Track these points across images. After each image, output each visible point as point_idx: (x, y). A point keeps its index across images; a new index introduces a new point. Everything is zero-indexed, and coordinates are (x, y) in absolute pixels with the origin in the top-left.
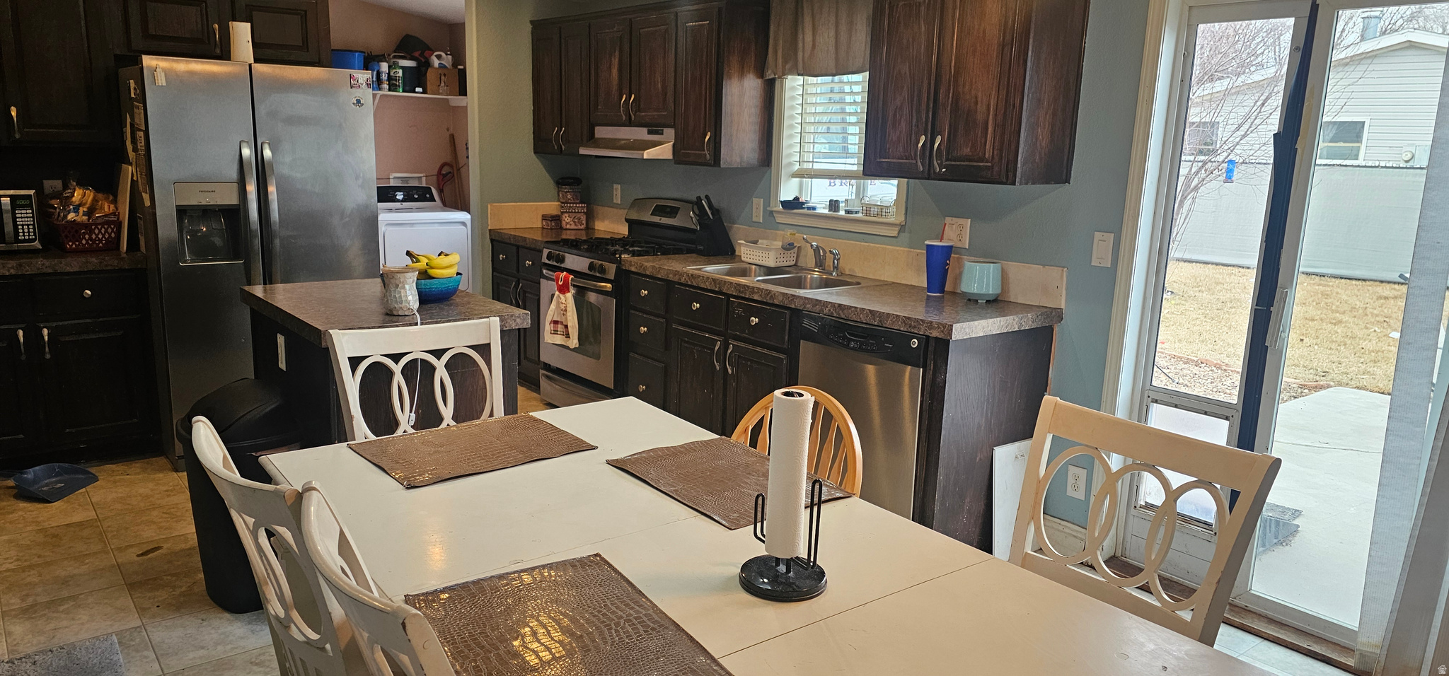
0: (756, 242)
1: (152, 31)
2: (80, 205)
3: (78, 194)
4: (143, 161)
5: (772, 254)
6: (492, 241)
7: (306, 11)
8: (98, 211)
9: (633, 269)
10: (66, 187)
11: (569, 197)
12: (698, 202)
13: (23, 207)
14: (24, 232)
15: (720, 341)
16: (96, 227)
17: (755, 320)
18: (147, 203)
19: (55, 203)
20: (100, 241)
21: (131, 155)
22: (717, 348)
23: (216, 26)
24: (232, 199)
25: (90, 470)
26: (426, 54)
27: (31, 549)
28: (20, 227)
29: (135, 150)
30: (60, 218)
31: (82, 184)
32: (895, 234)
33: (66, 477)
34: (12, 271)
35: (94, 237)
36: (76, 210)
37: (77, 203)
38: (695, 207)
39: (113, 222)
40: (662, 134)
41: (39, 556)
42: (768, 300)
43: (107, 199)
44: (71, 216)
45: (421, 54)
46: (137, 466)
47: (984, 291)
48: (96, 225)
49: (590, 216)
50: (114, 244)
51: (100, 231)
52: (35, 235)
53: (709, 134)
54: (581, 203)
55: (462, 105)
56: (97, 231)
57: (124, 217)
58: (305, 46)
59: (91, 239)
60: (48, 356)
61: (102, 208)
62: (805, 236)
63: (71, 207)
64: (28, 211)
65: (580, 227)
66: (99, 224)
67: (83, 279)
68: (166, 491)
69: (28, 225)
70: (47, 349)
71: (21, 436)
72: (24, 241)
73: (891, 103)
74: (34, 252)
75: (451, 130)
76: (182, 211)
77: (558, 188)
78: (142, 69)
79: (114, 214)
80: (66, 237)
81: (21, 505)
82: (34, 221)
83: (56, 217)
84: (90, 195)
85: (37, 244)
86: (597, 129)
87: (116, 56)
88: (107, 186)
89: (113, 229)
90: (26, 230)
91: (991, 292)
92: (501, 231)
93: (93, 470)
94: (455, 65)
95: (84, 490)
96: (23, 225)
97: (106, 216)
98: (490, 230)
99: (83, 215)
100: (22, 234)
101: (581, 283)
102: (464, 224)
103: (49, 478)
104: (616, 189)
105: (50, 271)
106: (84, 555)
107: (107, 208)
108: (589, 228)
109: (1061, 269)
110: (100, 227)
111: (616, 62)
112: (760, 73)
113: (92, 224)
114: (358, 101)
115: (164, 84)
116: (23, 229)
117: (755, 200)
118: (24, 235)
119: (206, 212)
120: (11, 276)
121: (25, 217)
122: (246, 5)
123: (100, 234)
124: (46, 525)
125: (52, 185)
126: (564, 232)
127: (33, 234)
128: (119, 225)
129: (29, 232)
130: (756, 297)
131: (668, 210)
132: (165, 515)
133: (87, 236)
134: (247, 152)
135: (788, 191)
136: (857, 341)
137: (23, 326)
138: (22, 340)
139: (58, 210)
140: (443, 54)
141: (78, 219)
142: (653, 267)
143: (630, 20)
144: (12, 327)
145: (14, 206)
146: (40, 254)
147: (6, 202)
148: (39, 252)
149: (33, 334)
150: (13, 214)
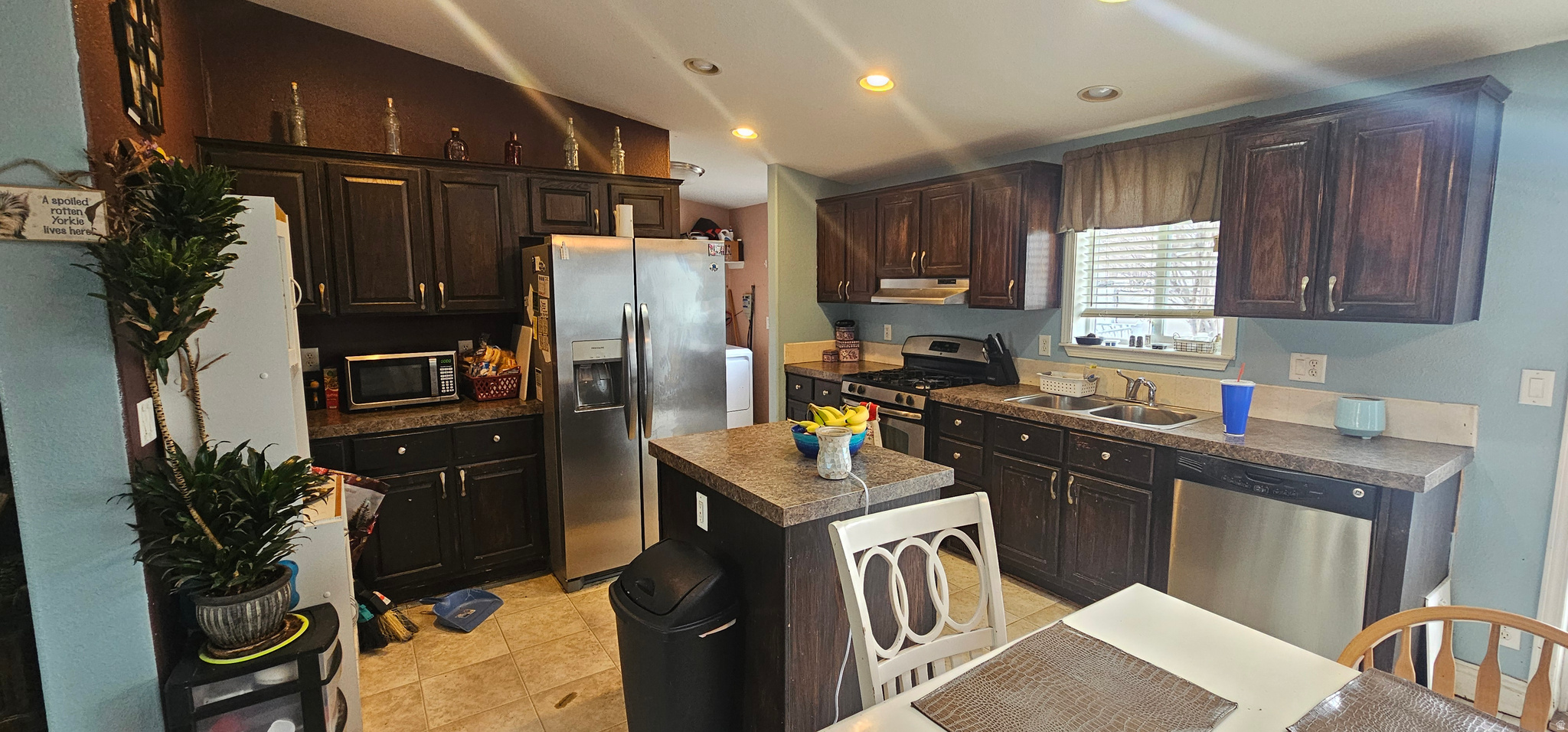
0: (1049, 374)
1: (548, 218)
2: (489, 362)
3: (489, 351)
4: (545, 324)
5: (1079, 386)
6: (787, 373)
7: (663, 197)
8: (503, 366)
9: (944, 401)
10: (477, 346)
11: (846, 335)
12: (990, 340)
13: (447, 365)
14: (445, 386)
15: (1056, 471)
16: (502, 380)
17: (1106, 455)
18: (548, 359)
19: (469, 359)
20: (505, 391)
21: (532, 317)
22: (1053, 478)
23: (597, 211)
24: (616, 354)
25: (489, 591)
26: (716, 231)
27: (457, 696)
28: (443, 382)
29: (537, 314)
30: (474, 374)
31: (492, 343)
32: (1223, 368)
33: (476, 601)
34: (439, 423)
35: (500, 387)
36: (487, 366)
37: (488, 360)
38: (986, 345)
39: (515, 375)
40: (955, 283)
41: (467, 707)
42: (1124, 435)
43: (509, 355)
44: (483, 372)
45: (713, 232)
46: (532, 584)
47: (1368, 428)
48: (502, 377)
49: (861, 350)
50: (515, 394)
51: (505, 383)
52: (454, 388)
53: (1012, 281)
54: (855, 340)
55: (739, 268)
56: (502, 383)
57: (525, 372)
58: (662, 225)
59: (497, 389)
60: (464, 494)
61: (506, 363)
62: (1119, 370)
63: (484, 364)
64: (450, 369)
65: (854, 360)
66: (505, 377)
67: (496, 425)
68: (563, 617)
69: (449, 380)
70: (463, 489)
71: (440, 564)
72: (446, 394)
73: (1256, 246)
74: (451, 403)
75: (729, 288)
76: (577, 366)
77: (835, 329)
78: (550, 247)
79: (516, 368)
80: (479, 389)
81: (442, 635)
82: (453, 377)
83: (470, 372)
84: (498, 352)
85: (455, 396)
86: (882, 281)
87: (520, 237)
88: (508, 344)
89: (514, 381)
90: (447, 385)
91: (1376, 430)
92: (797, 366)
93: (495, 592)
94: (735, 238)
95: (492, 616)
96: (445, 381)
97: (511, 370)
98: (785, 365)
99: (493, 370)
100: (444, 388)
101: (885, 410)
102: (746, 358)
103: (463, 603)
104: (887, 329)
105: (468, 420)
106: (508, 705)
107: (510, 363)
108: (861, 361)
109: (1468, 407)
110: (505, 379)
111: (905, 226)
112: (1054, 228)
113: (499, 378)
114: (714, 266)
115: (568, 258)
116: (445, 384)
117: (1042, 337)
118: (446, 389)
119: (595, 366)
120: (437, 427)
121: (448, 374)
122: (620, 194)
123: (506, 385)
124: (466, 662)
125: (466, 344)
126: (842, 364)
128: (519, 376)
129: (449, 386)
130: (1106, 433)
131: (947, 346)
132: (569, 649)
133: (495, 388)
134: (629, 310)
135: (1079, 328)
136: (1265, 485)
137: (445, 468)
138: (443, 481)
139: (472, 366)
140: (727, 231)
141: (489, 374)
142: (969, 400)
143: (921, 193)
144: (436, 470)
145: (439, 365)
146: (459, 405)
147: (433, 362)
148: (457, 403)
149: (453, 476)
150: (439, 371)
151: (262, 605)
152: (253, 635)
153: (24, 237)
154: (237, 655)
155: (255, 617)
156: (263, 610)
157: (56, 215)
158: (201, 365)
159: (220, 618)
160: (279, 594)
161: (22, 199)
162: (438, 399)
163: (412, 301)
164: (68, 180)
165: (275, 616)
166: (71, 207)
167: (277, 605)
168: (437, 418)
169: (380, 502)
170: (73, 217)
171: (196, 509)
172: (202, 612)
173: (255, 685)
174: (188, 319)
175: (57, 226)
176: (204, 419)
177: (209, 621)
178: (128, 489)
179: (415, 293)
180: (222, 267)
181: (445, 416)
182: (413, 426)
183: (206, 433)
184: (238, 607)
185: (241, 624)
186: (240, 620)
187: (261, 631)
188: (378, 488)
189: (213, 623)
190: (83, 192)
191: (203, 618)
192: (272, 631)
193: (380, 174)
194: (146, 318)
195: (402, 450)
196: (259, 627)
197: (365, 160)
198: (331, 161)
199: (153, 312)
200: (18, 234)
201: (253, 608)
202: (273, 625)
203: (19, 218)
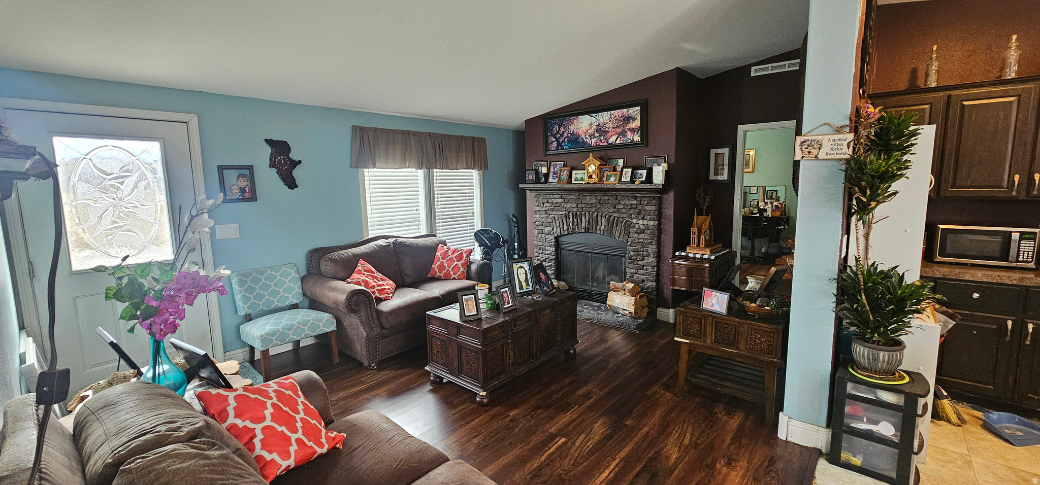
13: (1029, 239)
28: (1022, 253)
34: (1015, 282)
52: (1032, 258)
60: (1028, 343)
64: (1031, 243)
69: (1028, 252)
70: (1029, 338)
71: (991, 387)
72: (1023, 262)
82: (1034, 249)
85: (1032, 265)
90: (1026, 255)
96: (1024, 251)
100: (1022, 257)
103: (1009, 423)
116: (1024, 254)
118: (1023, 258)
121: (1028, 247)
124: (1014, 465)
127: (1031, 258)
129: (1028, 256)
137: (1012, 318)
138: (1010, 327)
144: (1005, 317)
145: (1021, 239)
146: (1034, 272)
147: (1015, 236)
148: (1033, 271)
149: (1020, 327)
150: (1019, 243)
151: (889, 356)
152: (880, 370)
153: (818, 158)
154: (870, 377)
155: (884, 361)
156: (889, 359)
157: (832, 147)
158: (873, 222)
159: (866, 354)
160: (898, 354)
161: (820, 141)
162: (1014, 264)
163: (1004, 188)
164: (839, 130)
165: (893, 366)
166: (839, 142)
167: (896, 360)
168: (1013, 278)
169: (950, 326)
170: (839, 147)
171: (865, 295)
172: (857, 348)
173: (876, 396)
174: (881, 197)
175: (832, 152)
176: (869, 250)
177: (859, 353)
178: (836, 277)
179: (1008, 181)
180: (907, 168)
181: (1022, 279)
182: (989, 280)
183: (869, 257)
184: (876, 352)
185: (876, 362)
186: (876, 359)
187: (885, 370)
188: (951, 317)
189: (861, 355)
190: (845, 135)
191: (856, 351)
192: (889, 373)
193: (995, 95)
194: (864, 194)
195: (976, 295)
196: (884, 368)
197: (982, 87)
198: (952, 93)
199: (868, 192)
200: (816, 157)
201: (884, 356)
202: (891, 370)
203: (818, 149)
